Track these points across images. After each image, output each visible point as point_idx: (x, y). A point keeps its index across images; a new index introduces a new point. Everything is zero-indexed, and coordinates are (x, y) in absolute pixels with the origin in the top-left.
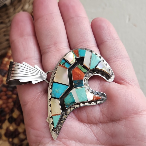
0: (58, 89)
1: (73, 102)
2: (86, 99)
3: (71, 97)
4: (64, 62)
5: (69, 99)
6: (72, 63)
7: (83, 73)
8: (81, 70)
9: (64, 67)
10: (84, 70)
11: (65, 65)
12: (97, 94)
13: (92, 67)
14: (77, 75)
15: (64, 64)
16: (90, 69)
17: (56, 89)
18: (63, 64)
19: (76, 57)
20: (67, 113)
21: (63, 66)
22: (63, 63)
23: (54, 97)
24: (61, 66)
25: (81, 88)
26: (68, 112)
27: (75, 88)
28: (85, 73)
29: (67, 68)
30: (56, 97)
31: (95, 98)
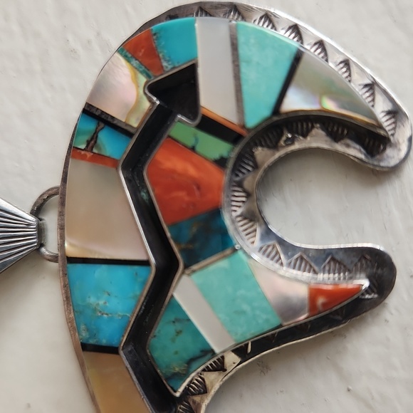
0: (98, 298)
1: (197, 353)
2: (267, 321)
3: (178, 326)
4: (91, 126)
5: (173, 340)
6: (135, 122)
7: (213, 169)
8: (193, 149)
9: (100, 159)
10: (215, 147)
11: (99, 149)
12: (333, 259)
13: (257, 114)
14: (180, 187)
15: (93, 141)
16: (249, 130)
17: (92, 300)
18: (88, 142)
19: (148, 76)
20: (193, 407)
21: (89, 155)
22: (87, 137)
23: (92, 342)
24: (83, 158)
25: (224, 264)
26: (194, 402)
27: (186, 267)
28: (221, 162)
29: (114, 163)
30: (104, 342)
31: (321, 300)
